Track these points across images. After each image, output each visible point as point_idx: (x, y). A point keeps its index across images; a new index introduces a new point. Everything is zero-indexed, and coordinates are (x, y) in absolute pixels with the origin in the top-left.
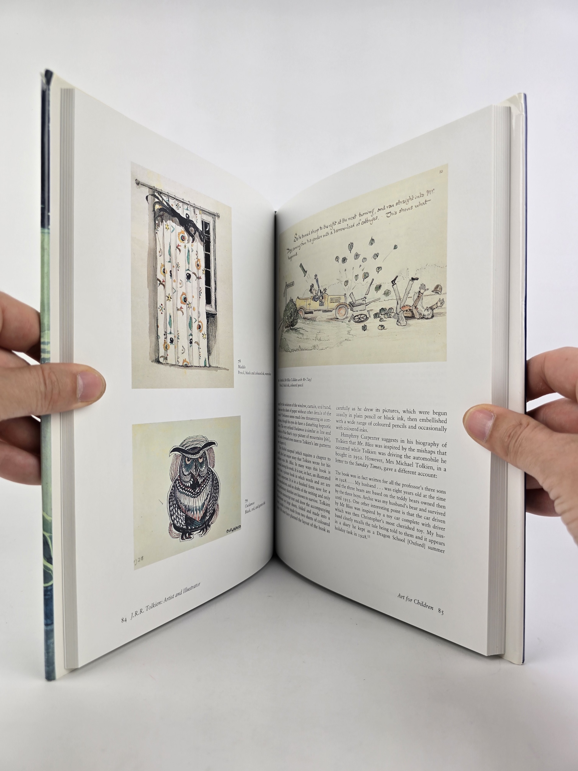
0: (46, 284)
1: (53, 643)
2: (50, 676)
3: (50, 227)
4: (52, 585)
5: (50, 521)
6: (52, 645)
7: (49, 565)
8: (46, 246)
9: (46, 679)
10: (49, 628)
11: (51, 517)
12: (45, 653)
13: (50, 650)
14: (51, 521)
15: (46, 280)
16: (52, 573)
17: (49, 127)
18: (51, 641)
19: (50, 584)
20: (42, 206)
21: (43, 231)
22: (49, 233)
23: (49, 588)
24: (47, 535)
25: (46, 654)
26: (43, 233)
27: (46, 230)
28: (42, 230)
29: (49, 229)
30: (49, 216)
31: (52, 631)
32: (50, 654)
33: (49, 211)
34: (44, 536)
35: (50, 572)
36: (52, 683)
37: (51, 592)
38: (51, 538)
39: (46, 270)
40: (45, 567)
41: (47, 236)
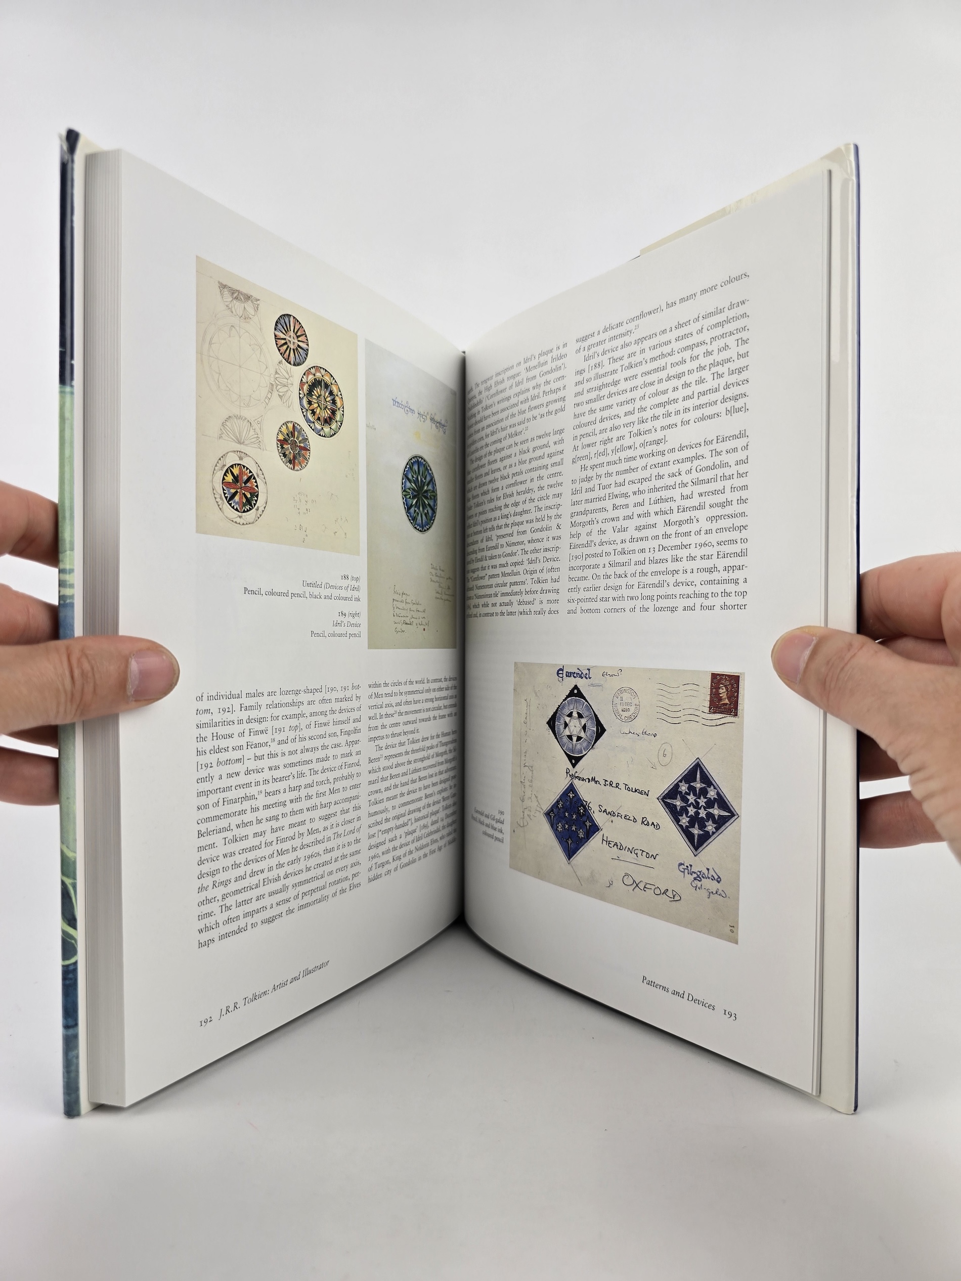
0: (67, 476)
1: (77, 1057)
2: (72, 1110)
3: (74, 382)
4: (76, 963)
5: (73, 860)
6: (75, 1060)
7: (70, 930)
8: (67, 415)
10: (71, 1032)
11: (75, 852)
12: (64, 1073)
13: (73, 1068)
14: (75, 859)
15: (67, 469)
16: (77, 946)
17: (72, 221)
18: (74, 1053)
19: (72, 961)
20: (61, 349)
22: (72, 392)
23: (71, 968)
24: (68, 881)
25: (66, 1073)
26: (62, 393)
27: (68, 389)
28: (60, 388)
29: (72, 386)
30: (72, 366)
31: (76, 1036)
32: (73, 1075)
33: (72, 358)
34: (63, 883)
35: (73, 941)
36: (75, 1121)
37: (73, 975)
38: (74, 886)
39: (67, 453)
40: (64, 932)
41: (68, 398)
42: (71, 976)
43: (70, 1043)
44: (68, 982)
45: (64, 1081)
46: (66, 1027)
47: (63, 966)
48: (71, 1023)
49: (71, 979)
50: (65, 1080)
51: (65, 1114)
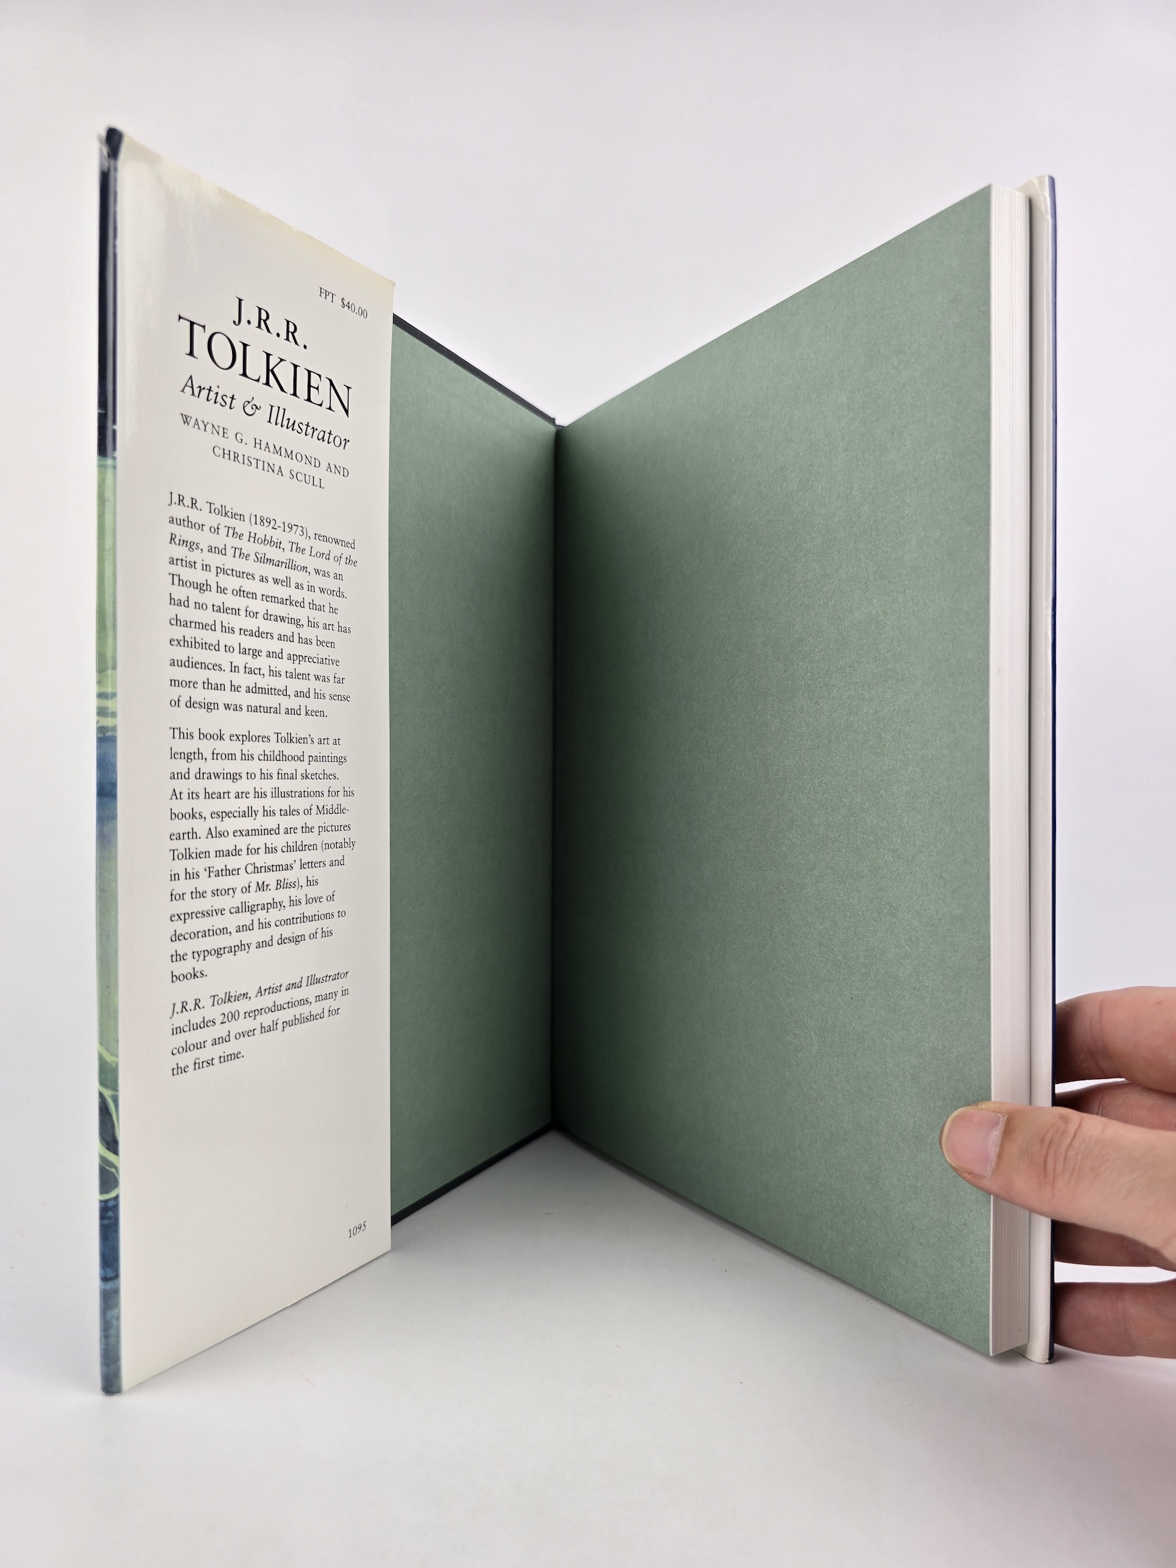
0: (108, 573)
1: (118, 1318)
2: (111, 1385)
3: (118, 454)
4: (117, 1198)
5: (114, 1066)
6: (115, 1322)
7: (110, 1156)
8: (109, 495)
9: (101, 1391)
10: (110, 1285)
11: (117, 1056)
12: (101, 1338)
13: (112, 1332)
14: (117, 1064)
15: (108, 565)
16: (119, 1176)
17: (115, 246)
18: (114, 1312)
19: (112, 1195)
20: (100, 411)
21: (102, 463)
22: (115, 467)
23: (111, 1204)
24: (107, 1093)
25: (103, 1338)
26: (102, 467)
27: (109, 462)
28: (99, 460)
29: (114, 458)
30: (114, 432)
31: (116, 1291)
32: (112, 1340)
33: (114, 422)
34: (101, 1096)
35: (113, 1170)
36: (115, 1399)
37: (113, 1213)
38: (115, 1100)
39: (108, 543)
40: (103, 1159)
41: (109, 473)
42: (110, 1214)
43: (109, 1299)
44: (106, 1222)
45: (101, 1348)
46: (105, 1279)
47: (101, 1201)
48: (110, 1274)
49: (110, 1218)
50: (103, 1346)
51: (103, 1390)
